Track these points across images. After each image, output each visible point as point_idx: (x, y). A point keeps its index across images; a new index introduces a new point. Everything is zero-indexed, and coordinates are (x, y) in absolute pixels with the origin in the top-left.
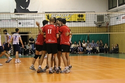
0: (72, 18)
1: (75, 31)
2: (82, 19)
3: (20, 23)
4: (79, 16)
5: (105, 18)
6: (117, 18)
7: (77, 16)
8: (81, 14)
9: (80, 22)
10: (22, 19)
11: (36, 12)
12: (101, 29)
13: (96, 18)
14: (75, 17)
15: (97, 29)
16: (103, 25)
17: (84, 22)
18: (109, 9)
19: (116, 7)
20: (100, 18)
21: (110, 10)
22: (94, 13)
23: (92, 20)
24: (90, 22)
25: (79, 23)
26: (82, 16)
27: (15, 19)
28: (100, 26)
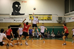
3: (15, 20)
6: (70, 19)
10: (16, 18)
11: (24, 14)
17: (51, 20)
19: (69, 12)
20: (60, 18)
21: (66, 14)
24: (54, 20)
27: (12, 18)
28: (60, 23)
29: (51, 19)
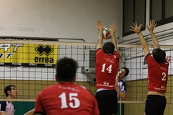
0: (20, 56)
1: (26, 93)
2: (47, 60)
4: (40, 49)
7: (33, 50)
8: (45, 43)
9: (42, 66)
13: (87, 58)
14: (27, 53)
18: (124, 35)
21: (127, 38)
22: (81, 45)
25: (38, 69)
26: (48, 50)
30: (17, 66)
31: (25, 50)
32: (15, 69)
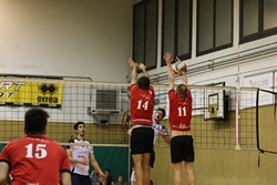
0: (22, 95)
2: (51, 99)
5: (120, 99)
6: (157, 102)
7: (36, 89)
12: (106, 131)
13: (94, 98)
14: (30, 92)
15: (94, 130)
16: (113, 120)
19: (155, 67)
20: (106, 98)
22: (88, 84)
23: (80, 104)
24: (74, 110)
28: (104, 122)
29: (57, 100)
30: (20, 106)
31: (27, 89)
32: (16, 109)
